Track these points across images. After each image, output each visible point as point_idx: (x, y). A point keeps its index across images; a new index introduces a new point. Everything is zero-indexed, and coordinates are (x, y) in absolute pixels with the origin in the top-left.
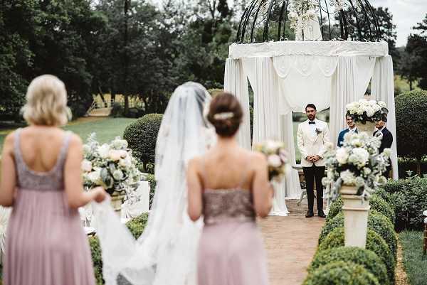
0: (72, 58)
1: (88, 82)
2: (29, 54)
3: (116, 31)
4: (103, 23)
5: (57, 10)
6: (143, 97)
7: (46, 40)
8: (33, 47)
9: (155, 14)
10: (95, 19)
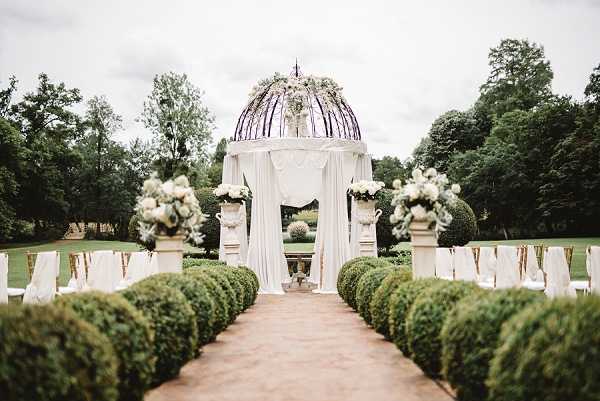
0: (52, 189)
1: (66, 209)
2: (15, 185)
3: (91, 166)
4: (80, 159)
5: (41, 147)
6: (112, 223)
7: (30, 172)
8: (19, 178)
9: (123, 153)
10: (73, 156)
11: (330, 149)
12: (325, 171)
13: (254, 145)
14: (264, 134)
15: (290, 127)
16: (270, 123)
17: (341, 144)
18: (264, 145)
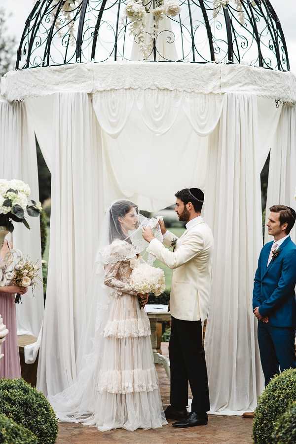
11: (227, 90)
12: (215, 138)
13: (57, 77)
14: (79, 53)
15: (139, 39)
16: (96, 34)
17: (252, 79)
18: (80, 78)
